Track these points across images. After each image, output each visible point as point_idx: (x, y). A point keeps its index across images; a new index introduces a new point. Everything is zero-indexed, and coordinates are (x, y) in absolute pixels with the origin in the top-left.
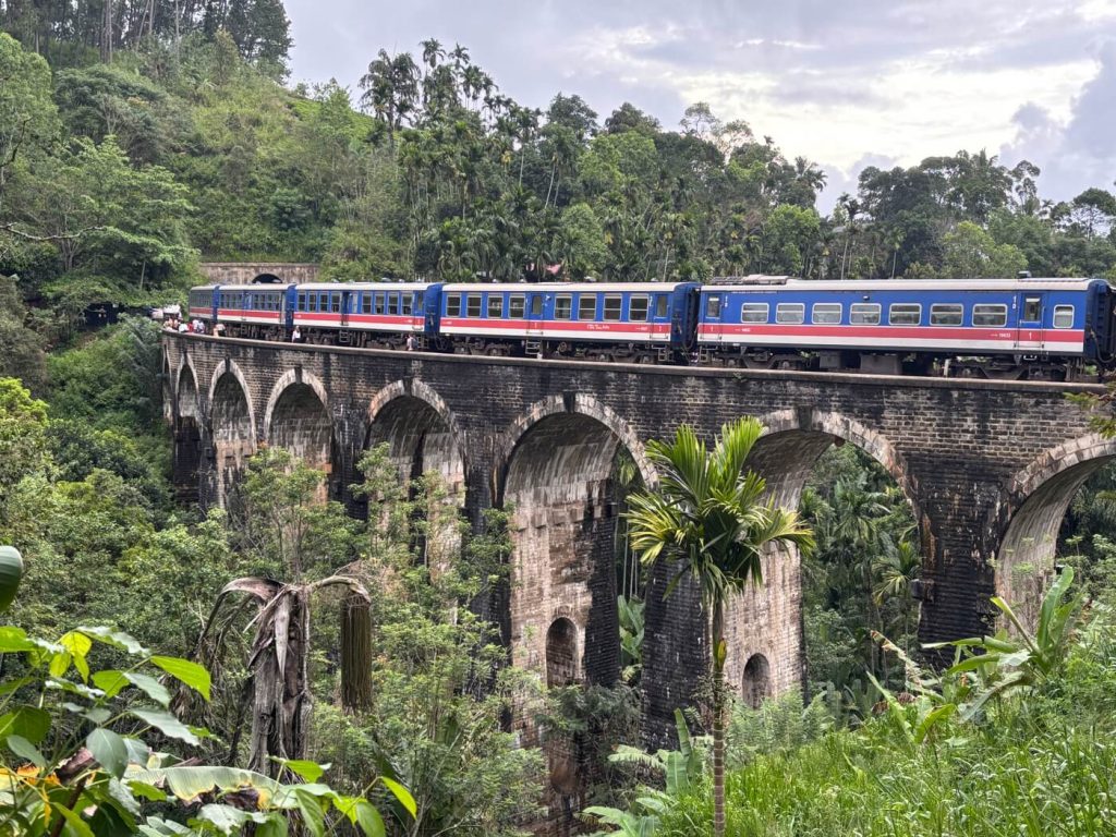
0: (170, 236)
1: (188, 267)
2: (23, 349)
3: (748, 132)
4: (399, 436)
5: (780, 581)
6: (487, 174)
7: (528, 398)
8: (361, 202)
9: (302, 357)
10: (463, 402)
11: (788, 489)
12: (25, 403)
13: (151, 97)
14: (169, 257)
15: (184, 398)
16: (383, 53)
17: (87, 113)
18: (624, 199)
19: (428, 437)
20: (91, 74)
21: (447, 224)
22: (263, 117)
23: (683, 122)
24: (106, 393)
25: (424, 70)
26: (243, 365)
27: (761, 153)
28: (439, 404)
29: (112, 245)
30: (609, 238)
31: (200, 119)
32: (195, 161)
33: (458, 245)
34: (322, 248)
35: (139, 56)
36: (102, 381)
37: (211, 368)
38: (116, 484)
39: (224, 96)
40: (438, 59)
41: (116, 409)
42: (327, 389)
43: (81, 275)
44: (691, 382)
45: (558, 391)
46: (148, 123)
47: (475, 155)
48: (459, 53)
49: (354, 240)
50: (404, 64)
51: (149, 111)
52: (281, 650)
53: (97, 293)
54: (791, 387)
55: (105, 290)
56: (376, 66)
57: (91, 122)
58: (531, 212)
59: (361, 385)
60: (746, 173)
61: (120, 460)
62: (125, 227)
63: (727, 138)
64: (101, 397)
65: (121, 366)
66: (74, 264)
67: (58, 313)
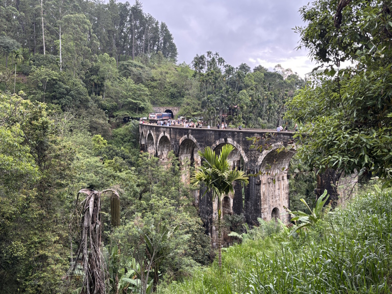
0: (144, 100)
1: (149, 108)
2: (105, 128)
3: (291, 71)
4: (187, 149)
5: (282, 188)
6: (219, 83)
7: (216, 139)
8: (191, 92)
9: (165, 129)
10: (200, 140)
11: (285, 163)
12: (102, 141)
13: (142, 68)
14: (143, 106)
15: (142, 139)
16: (197, 55)
17: (126, 72)
18: (254, 89)
20: (128, 62)
21: (209, 96)
22: (168, 72)
23: (274, 69)
24: (126, 138)
25: (208, 59)
26: (153, 131)
27: (294, 76)
28: (195, 141)
29: (130, 103)
30: (250, 98)
31: (154, 73)
32: (152, 83)
33: (211, 101)
34: (181, 103)
35: (140, 58)
36: (125, 135)
37: (147, 132)
38: (120, 160)
39: (160, 67)
40: (211, 56)
41: (128, 142)
42: (170, 137)
43: (123, 110)
44: (256, 135)
45: (223, 137)
46: (140, 74)
47: (216, 79)
48: (217, 54)
49: (188, 101)
50: (202, 58)
51: (141, 71)
52: (91, 210)
53: (126, 115)
54: (282, 136)
55: (128, 114)
56: (196, 58)
57: (127, 74)
58: (230, 93)
59: (178, 136)
60: (289, 81)
61: (123, 155)
62: (133, 99)
63: (286, 73)
64: (125, 139)
65: (130, 132)
66: (122, 107)
67: (117, 119)
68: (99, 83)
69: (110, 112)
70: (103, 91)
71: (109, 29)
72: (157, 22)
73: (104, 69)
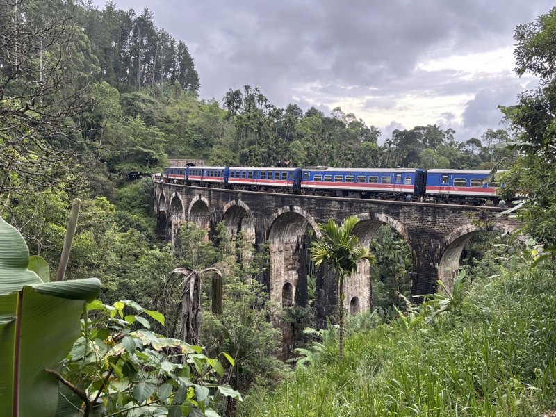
0: (158, 150)
1: (164, 160)
2: (107, 187)
3: (354, 117)
4: (233, 219)
5: (363, 271)
6: (265, 130)
7: (277, 207)
8: (222, 139)
9: (201, 192)
10: (255, 208)
11: (366, 240)
12: (108, 206)
13: (153, 103)
14: (158, 157)
15: (161, 205)
16: (231, 89)
17: (131, 108)
18: (311, 139)
19: (243, 219)
20: (133, 95)
21: (251, 147)
22: (190, 110)
23: (332, 114)
24: (135, 202)
25: (244, 95)
26: (181, 194)
27: (359, 124)
28: (247, 208)
29: (138, 152)
30: (306, 153)
31: (169, 111)
32: (167, 125)
33: (255, 154)
34: (209, 154)
35: (149, 89)
36: (134, 198)
37: (170, 195)
38: (137, 233)
39: (177, 103)
40: (249, 91)
41: (138, 208)
42: (209, 202)
43: (128, 163)
44: (333, 202)
45: (288, 205)
46: (151, 112)
47: (261, 124)
48: (256, 90)
49: (220, 152)
50: (238, 93)
51: (152, 108)
52: (191, 293)
53: (133, 169)
54: (368, 205)
55: (136, 168)
56: (229, 94)
57: (132, 111)
58: (279, 143)
59: (221, 201)
60: (353, 131)
61: (139, 225)
62: (143, 146)
63: (347, 119)
64: (133, 204)
65: (140, 193)
66: (126, 159)
67: (119, 175)
68: (95, 122)
69: (111, 164)
70: (100, 135)
71: (107, 47)
72: (174, 41)
73: (102, 103)
